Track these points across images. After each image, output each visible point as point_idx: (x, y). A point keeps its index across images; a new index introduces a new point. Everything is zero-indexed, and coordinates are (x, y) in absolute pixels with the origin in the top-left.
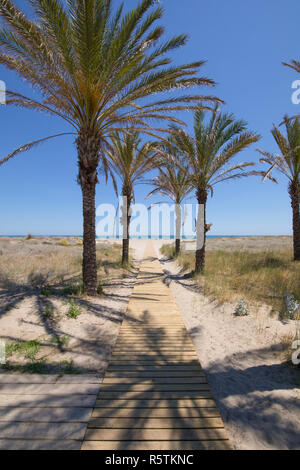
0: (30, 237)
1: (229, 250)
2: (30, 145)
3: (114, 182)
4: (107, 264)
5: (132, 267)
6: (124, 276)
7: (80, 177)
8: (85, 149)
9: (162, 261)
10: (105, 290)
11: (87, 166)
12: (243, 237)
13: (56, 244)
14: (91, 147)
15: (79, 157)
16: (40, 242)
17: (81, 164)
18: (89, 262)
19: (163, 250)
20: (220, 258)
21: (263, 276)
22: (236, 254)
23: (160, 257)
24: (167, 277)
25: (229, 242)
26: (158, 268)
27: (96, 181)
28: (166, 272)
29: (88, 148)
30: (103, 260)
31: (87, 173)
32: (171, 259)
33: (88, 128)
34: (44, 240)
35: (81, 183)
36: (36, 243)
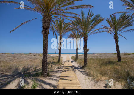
0: (30, 54)
1: (94, 58)
2: (27, 22)
3: (56, 35)
4: (53, 63)
5: (62, 64)
6: (59, 68)
7: (43, 32)
8: (45, 22)
9: (72, 62)
10: (51, 74)
11: (45, 28)
12: (97, 54)
13: (38, 56)
14: (47, 21)
15: (43, 25)
16: (33, 55)
17: (43, 27)
18: (45, 63)
19: (72, 58)
20: (92, 61)
21: (109, 68)
22: (97, 59)
23: (71, 60)
24: (74, 68)
25: (93, 55)
26: (71, 64)
27: (49, 33)
28: (74, 66)
29: (46, 22)
30: (52, 61)
31: (45, 30)
32: (75, 61)
33: (46, 15)
34: (35, 55)
35: (43, 34)
36: (31, 56)
